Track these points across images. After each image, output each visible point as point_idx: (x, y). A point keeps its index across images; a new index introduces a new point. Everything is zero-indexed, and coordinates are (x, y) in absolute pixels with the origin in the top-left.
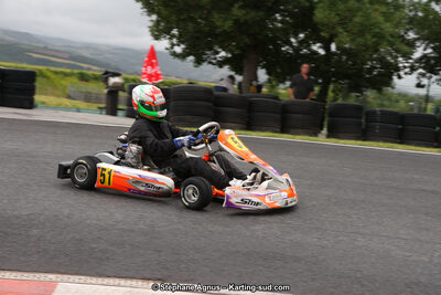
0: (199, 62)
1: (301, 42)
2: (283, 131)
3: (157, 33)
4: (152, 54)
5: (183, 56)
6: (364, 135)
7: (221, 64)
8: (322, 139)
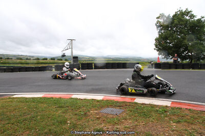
0: (167, 59)
1: (187, 53)
2: (183, 69)
3: (159, 54)
4: (158, 58)
5: (164, 58)
6: (200, 69)
7: (171, 59)
8: (191, 70)
